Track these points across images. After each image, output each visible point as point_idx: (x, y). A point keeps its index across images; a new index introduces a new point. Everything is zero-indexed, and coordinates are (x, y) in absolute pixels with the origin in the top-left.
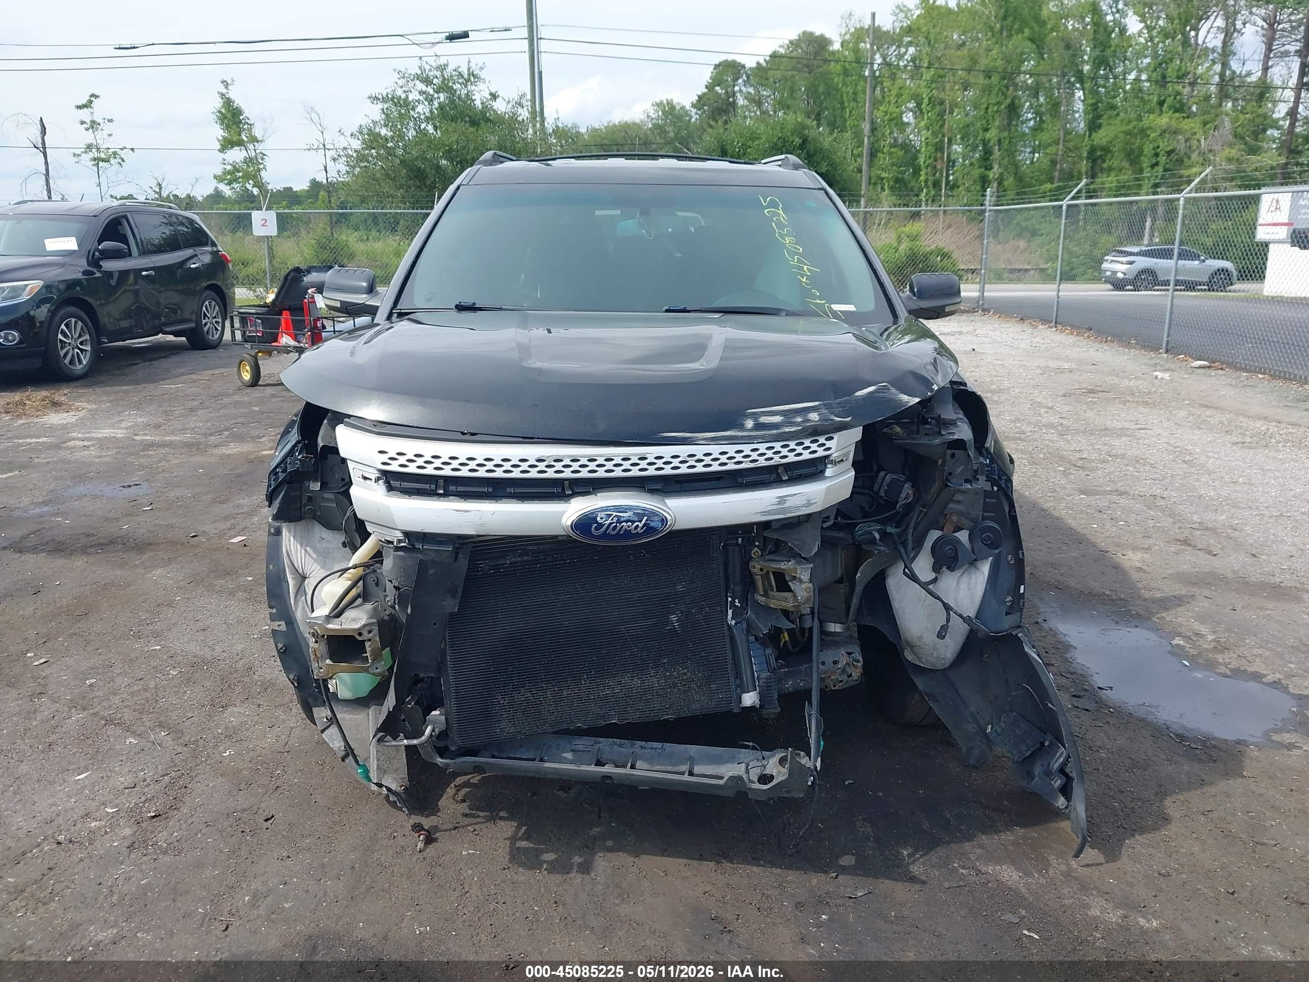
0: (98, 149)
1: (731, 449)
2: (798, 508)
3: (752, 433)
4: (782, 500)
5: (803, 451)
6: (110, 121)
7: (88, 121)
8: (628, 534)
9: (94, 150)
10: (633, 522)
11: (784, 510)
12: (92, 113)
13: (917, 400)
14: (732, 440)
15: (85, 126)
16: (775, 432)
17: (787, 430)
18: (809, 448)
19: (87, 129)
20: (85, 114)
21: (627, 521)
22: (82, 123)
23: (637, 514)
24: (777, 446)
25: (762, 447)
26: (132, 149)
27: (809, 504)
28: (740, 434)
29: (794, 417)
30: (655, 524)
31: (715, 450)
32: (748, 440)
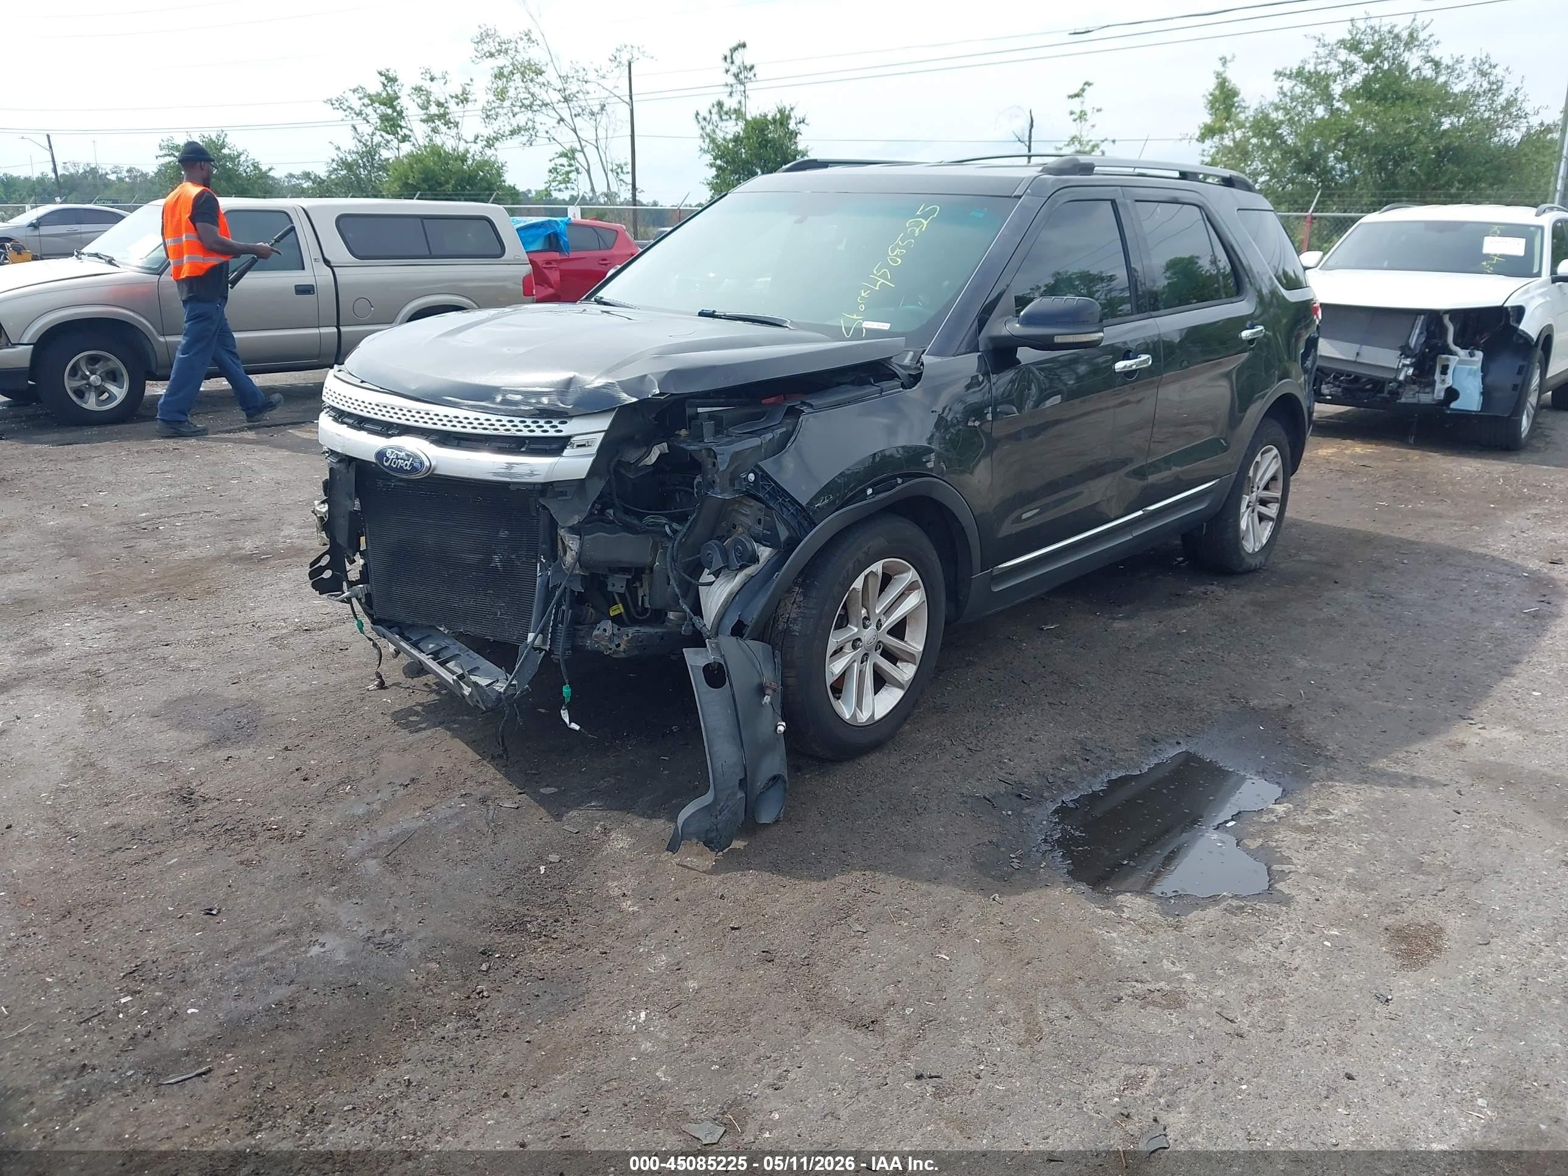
0: (1080, 142)
1: (483, 417)
2: (522, 476)
3: (499, 407)
4: (510, 466)
5: (535, 429)
6: (1099, 110)
7: (1078, 111)
8: (401, 470)
9: (1076, 143)
10: (405, 460)
11: (510, 475)
12: (1082, 102)
13: (635, 400)
14: (485, 410)
15: (1074, 116)
16: (514, 408)
17: (523, 408)
18: (542, 427)
19: (1075, 120)
20: (1076, 105)
21: (401, 459)
22: (1072, 113)
23: (407, 455)
24: (517, 420)
25: (505, 419)
26: (1114, 141)
27: (532, 474)
28: (491, 406)
29: (531, 398)
30: (417, 465)
31: (472, 415)
32: (494, 411)
